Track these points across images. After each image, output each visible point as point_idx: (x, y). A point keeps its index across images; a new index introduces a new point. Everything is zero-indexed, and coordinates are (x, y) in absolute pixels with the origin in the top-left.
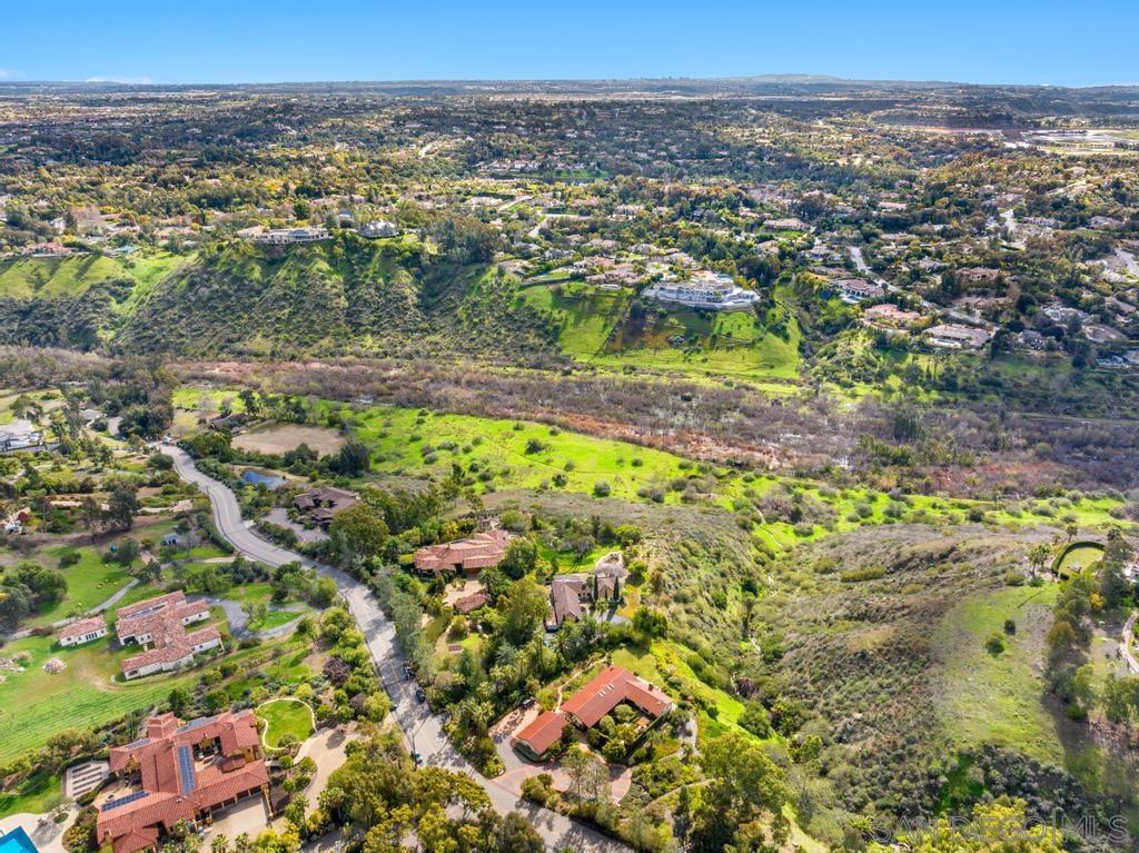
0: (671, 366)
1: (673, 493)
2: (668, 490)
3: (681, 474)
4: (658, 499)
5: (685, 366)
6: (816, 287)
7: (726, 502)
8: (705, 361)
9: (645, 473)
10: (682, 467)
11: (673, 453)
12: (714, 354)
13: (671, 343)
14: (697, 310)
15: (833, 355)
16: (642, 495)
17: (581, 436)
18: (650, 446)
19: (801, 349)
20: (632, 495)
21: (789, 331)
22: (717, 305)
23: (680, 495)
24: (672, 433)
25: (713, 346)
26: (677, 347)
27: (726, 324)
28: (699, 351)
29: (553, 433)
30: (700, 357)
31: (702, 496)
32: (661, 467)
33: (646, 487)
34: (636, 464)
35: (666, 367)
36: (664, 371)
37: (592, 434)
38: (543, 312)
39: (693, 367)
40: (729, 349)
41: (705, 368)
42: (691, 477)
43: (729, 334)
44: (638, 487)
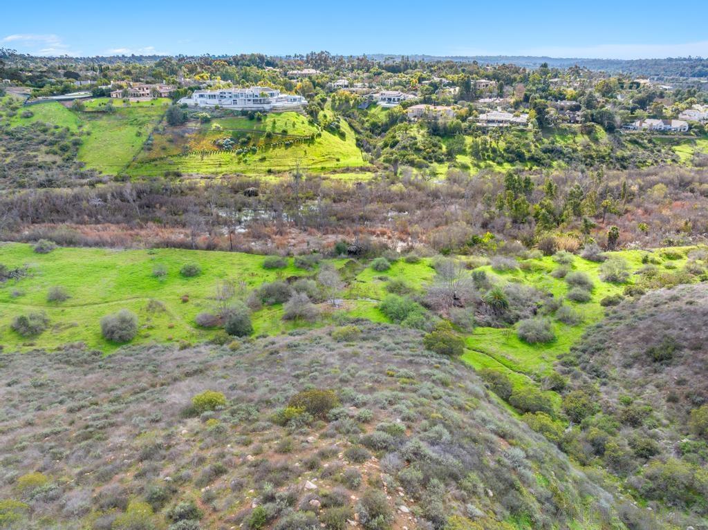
0: (224, 169)
1: (265, 312)
2: (255, 307)
3: (271, 278)
4: (238, 329)
5: (242, 167)
6: (352, 102)
7: (367, 309)
8: (263, 159)
9: (206, 288)
10: (268, 266)
11: (249, 251)
12: (271, 152)
13: (220, 146)
14: (244, 113)
15: (396, 143)
16: (205, 325)
17: (94, 249)
18: (211, 247)
19: (359, 144)
20: (184, 329)
21: (342, 130)
22: (267, 107)
23: (280, 311)
24: (240, 230)
25: (268, 146)
26: (228, 150)
27: (278, 124)
28: (254, 152)
29: (40, 251)
30: (257, 157)
31: (320, 308)
32: (233, 273)
33: (212, 309)
34: (189, 273)
35: (219, 170)
36: (217, 174)
37: (112, 245)
38: (56, 127)
39: (251, 167)
40: (288, 146)
41: (265, 166)
42: (289, 280)
43: (285, 132)
44: (195, 312)
